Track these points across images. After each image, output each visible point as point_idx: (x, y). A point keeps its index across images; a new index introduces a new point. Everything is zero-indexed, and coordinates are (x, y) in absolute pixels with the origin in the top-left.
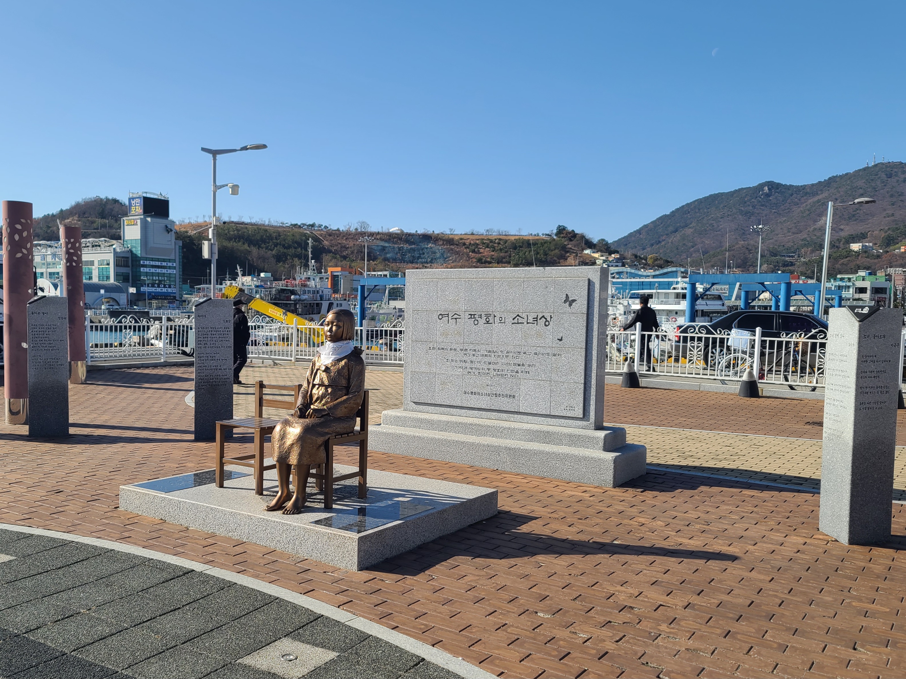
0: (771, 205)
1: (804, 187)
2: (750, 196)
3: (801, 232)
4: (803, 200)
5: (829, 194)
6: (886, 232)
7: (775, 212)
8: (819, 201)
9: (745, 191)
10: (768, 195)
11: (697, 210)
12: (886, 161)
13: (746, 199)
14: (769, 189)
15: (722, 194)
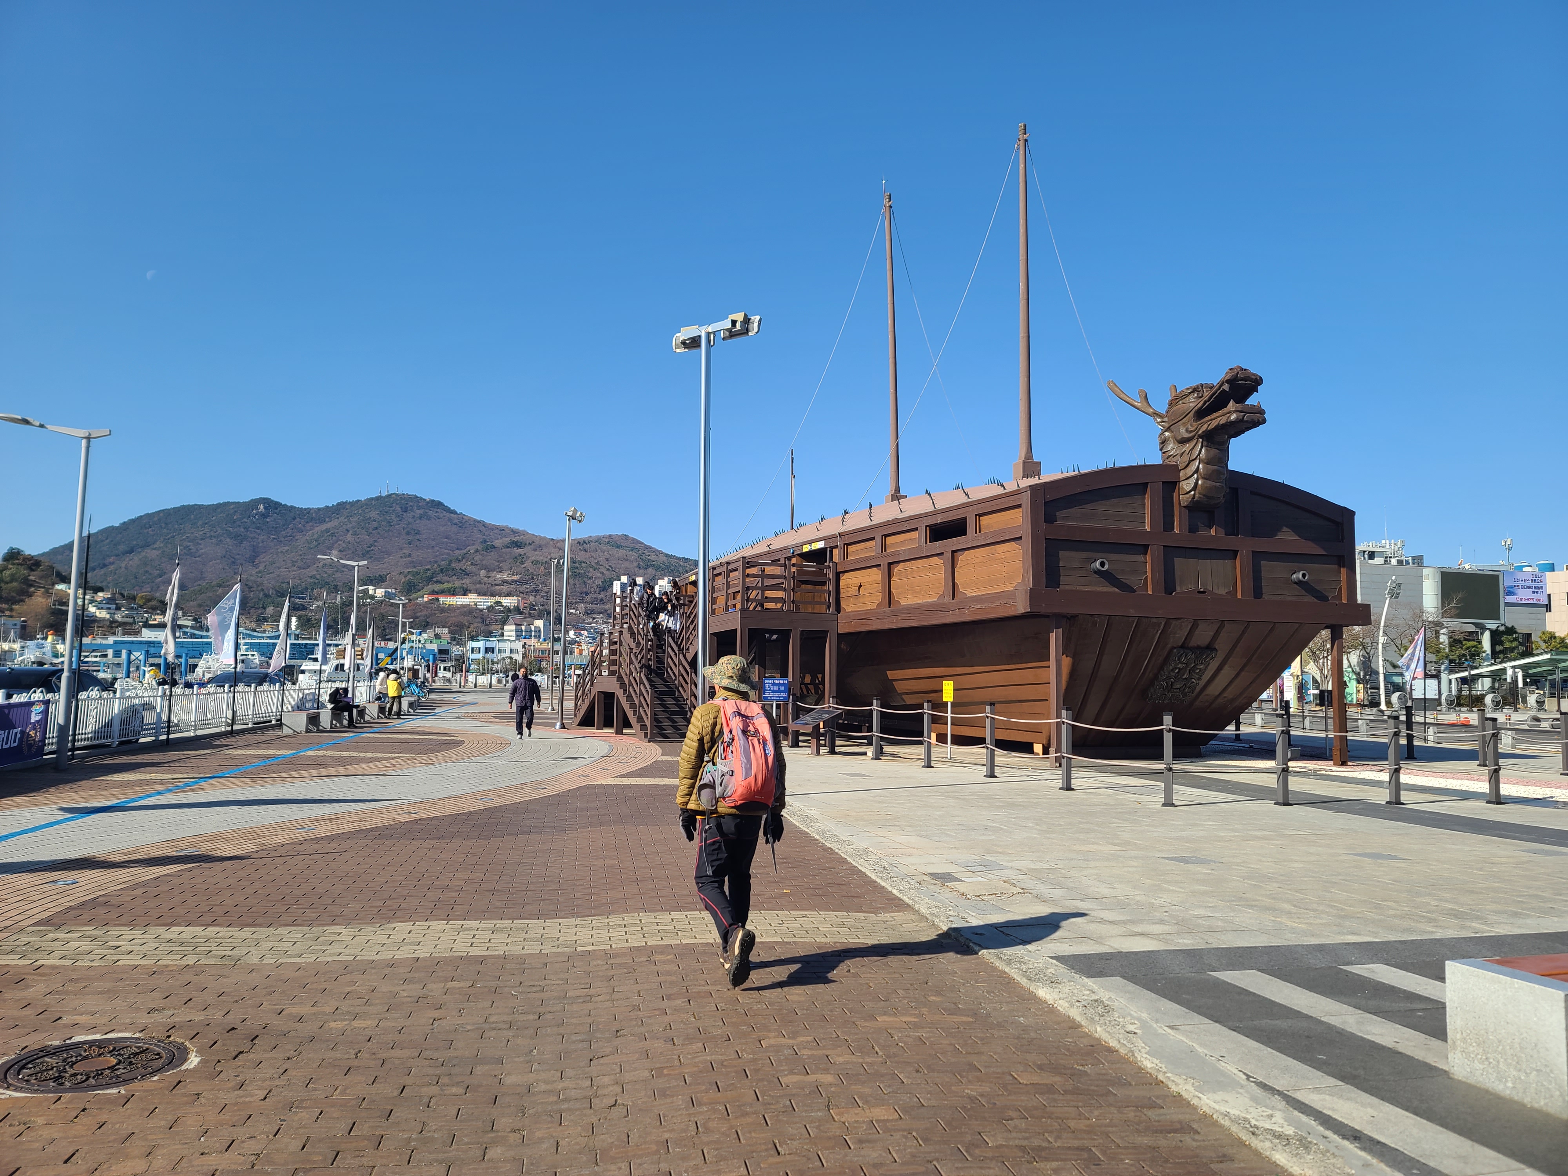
0: (268, 528)
1: (308, 511)
2: (241, 514)
3: (309, 567)
4: (308, 526)
5: (339, 524)
6: (406, 576)
7: (274, 538)
8: (327, 531)
9: (232, 507)
10: (264, 516)
11: (163, 525)
12: (400, 492)
13: (235, 517)
14: (265, 508)
15: (200, 507)
